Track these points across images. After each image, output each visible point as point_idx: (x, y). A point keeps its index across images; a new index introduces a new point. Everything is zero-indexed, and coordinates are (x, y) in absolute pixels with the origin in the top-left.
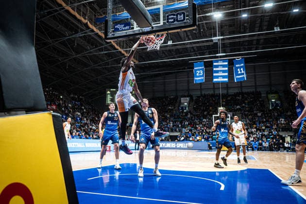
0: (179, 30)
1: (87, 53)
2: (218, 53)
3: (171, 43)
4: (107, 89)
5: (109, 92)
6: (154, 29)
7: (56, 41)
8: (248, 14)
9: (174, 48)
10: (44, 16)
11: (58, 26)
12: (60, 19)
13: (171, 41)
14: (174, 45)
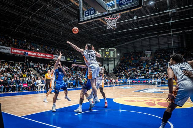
3: (136, 18)
5: (100, 50)
9: (138, 20)
10: (59, 11)
11: (67, 16)
12: (67, 11)
13: (136, 17)
14: (138, 19)
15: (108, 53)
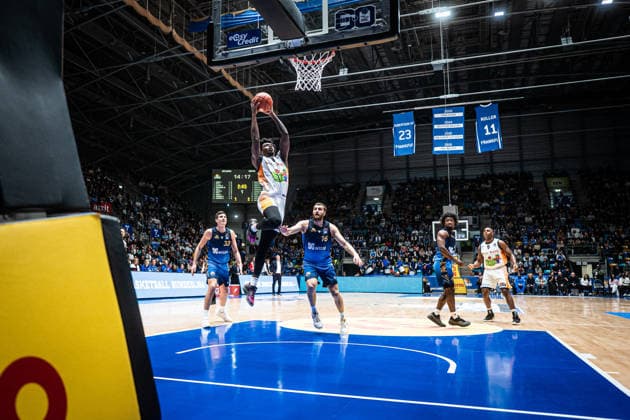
0: (361, 45)
1: (172, 96)
2: (443, 94)
3: (346, 74)
4: (214, 171)
5: (217, 177)
6: (310, 43)
7: (108, 71)
8: (507, 12)
9: (352, 83)
10: (83, 20)
11: (112, 41)
12: (115, 25)
13: (346, 69)
14: (352, 78)
15: (244, 186)
